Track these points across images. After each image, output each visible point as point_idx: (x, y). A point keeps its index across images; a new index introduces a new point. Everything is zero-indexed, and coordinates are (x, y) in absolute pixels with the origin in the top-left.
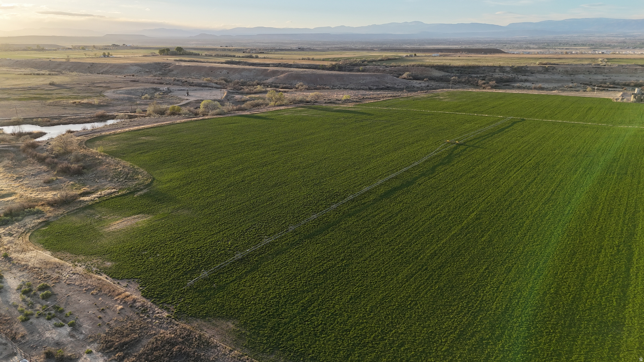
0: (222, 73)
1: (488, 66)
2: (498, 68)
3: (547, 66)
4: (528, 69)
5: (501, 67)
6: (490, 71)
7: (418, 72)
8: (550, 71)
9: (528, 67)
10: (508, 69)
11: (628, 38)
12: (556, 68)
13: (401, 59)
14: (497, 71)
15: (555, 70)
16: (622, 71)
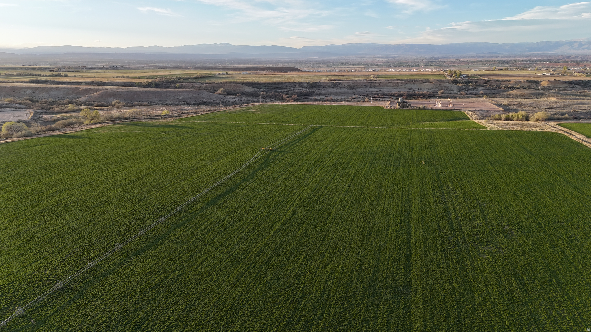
0: (27, 92)
1: (289, 83)
2: (298, 84)
3: (335, 82)
4: (321, 84)
5: (300, 83)
6: (291, 87)
7: (231, 88)
8: (338, 86)
9: (320, 83)
10: (306, 85)
11: (390, 59)
12: (342, 83)
13: (214, 77)
14: (297, 86)
15: (341, 85)
16: (388, 84)
